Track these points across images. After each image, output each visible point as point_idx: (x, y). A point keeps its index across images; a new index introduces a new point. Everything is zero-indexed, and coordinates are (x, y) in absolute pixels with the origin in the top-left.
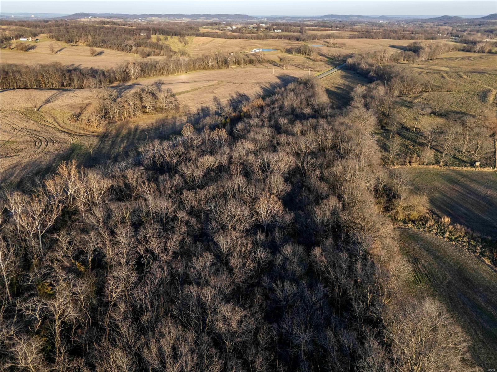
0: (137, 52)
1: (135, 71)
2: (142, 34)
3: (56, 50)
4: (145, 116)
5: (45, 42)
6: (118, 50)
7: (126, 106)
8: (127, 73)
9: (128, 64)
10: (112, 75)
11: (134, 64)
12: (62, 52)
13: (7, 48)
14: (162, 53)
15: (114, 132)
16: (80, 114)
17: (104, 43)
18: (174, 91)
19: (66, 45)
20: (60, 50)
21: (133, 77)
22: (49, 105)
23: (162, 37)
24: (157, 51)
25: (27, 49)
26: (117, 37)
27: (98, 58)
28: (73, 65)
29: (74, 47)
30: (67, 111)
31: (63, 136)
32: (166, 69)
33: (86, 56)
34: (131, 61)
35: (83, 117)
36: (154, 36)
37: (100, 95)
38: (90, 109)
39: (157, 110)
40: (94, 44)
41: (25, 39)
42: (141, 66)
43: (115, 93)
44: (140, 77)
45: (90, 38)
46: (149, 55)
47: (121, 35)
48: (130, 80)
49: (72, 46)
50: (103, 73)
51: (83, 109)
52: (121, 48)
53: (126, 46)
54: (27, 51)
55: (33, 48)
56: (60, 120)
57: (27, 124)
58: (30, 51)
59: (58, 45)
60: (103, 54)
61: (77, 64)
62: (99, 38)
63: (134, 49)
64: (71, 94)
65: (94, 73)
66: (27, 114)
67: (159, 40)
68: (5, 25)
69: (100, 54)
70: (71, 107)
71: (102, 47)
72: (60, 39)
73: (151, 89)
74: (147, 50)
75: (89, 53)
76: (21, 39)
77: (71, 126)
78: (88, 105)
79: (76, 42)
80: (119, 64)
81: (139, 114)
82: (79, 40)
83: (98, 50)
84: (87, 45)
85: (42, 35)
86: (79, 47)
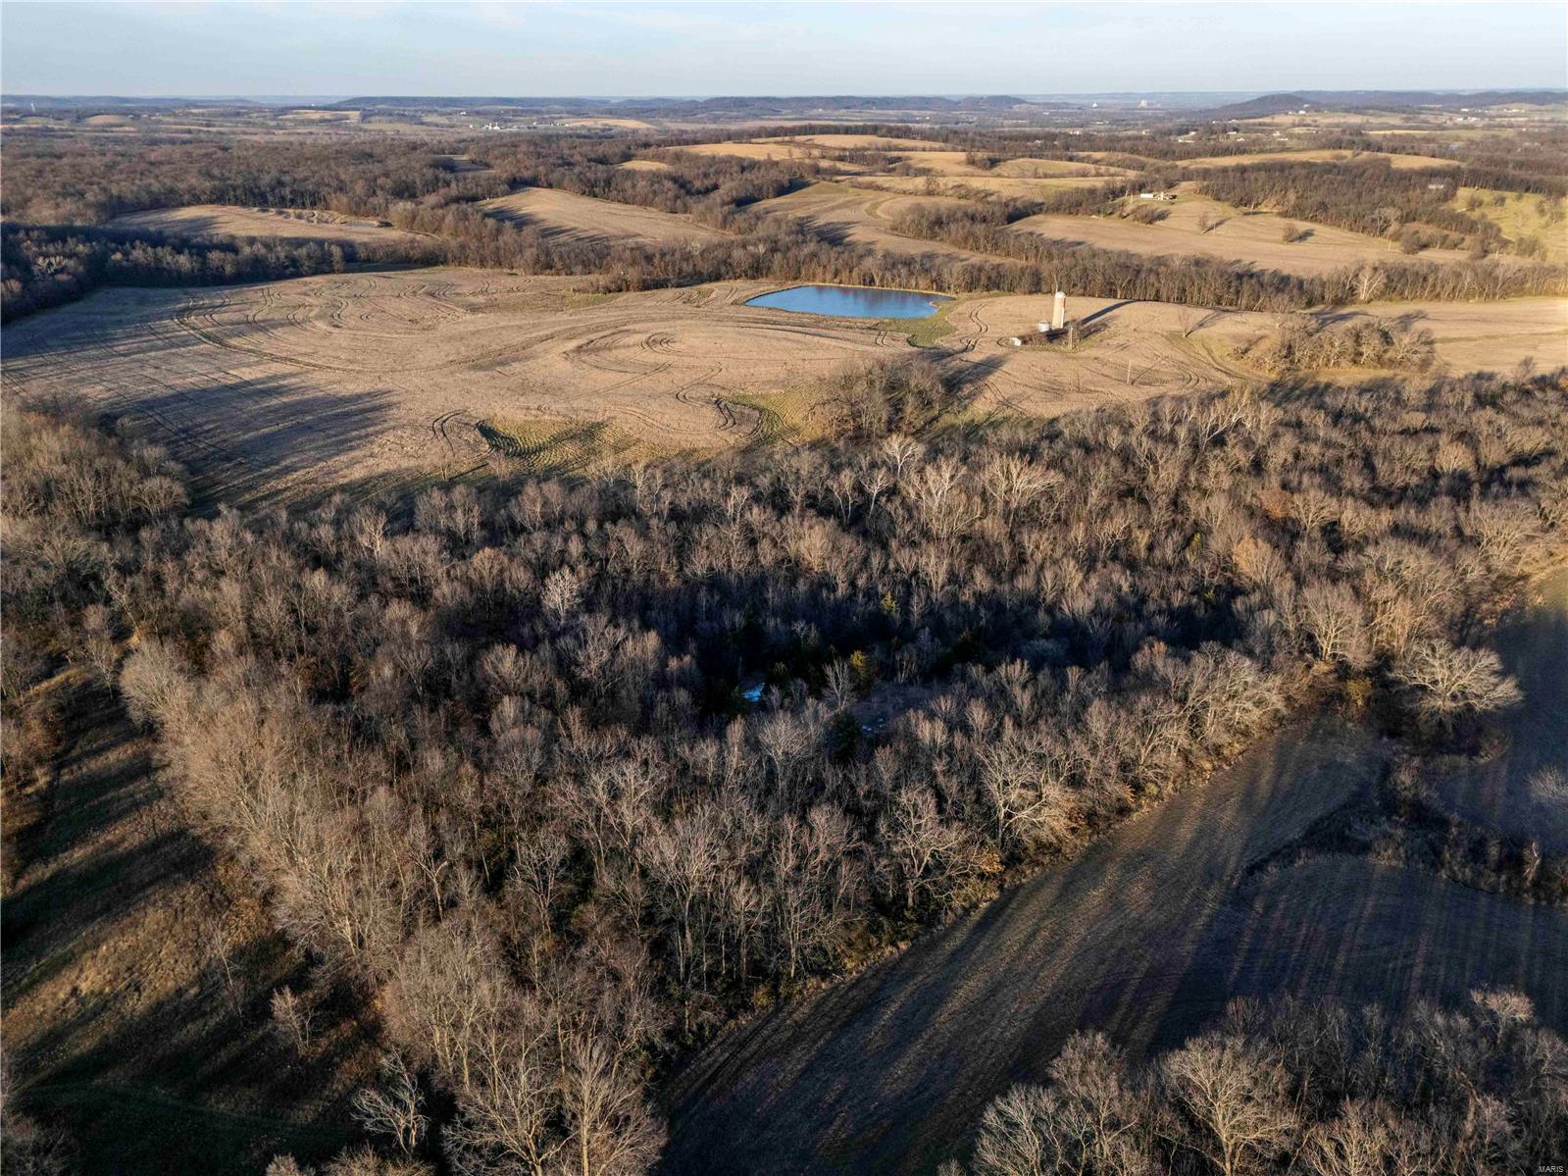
0: (1396, 237)
1: (1370, 287)
2: (1432, 187)
3: (1210, 223)
4: (1355, 369)
5: (1190, 204)
6: (1352, 230)
7: (1327, 347)
8: (1352, 289)
9: (1362, 268)
10: (1317, 292)
11: (1375, 269)
12: (1220, 230)
13: (1115, 216)
14: (1465, 244)
15: (1291, 384)
16: (1246, 351)
17: (1321, 212)
18: (1436, 335)
19: (1232, 212)
20: (1217, 225)
21: (1362, 297)
22: (1202, 331)
23: (1486, 195)
24: (1455, 236)
25: (1152, 218)
26: (1360, 195)
27: (1297, 247)
28: (1239, 261)
29: (1249, 218)
30: (1228, 342)
31: (1219, 375)
32: (1451, 285)
33: (1275, 242)
34: (1370, 262)
35: (1250, 354)
36: (1464, 193)
37: (1290, 324)
38: (1264, 345)
39: (1379, 361)
40: (1298, 212)
41: (1151, 196)
42: (1388, 277)
43: (1313, 324)
44: (1379, 298)
45: (1292, 196)
46: (1424, 247)
47: (1371, 191)
48: (1353, 302)
49: (1246, 214)
50: (1301, 283)
51: (1252, 343)
52: (1362, 224)
53: (1374, 220)
54: (1151, 222)
55: (1162, 216)
56: (1216, 354)
57: (1173, 353)
58: (1158, 223)
59: (1216, 210)
60: (1310, 239)
61: (1247, 260)
62: (1316, 198)
63: (1394, 227)
64: (1238, 318)
65: (1282, 283)
66: (1172, 338)
67: (1474, 204)
68: (1100, 150)
69: (1304, 236)
70: (1236, 338)
71: (1314, 219)
72: (1223, 195)
73: (1385, 325)
74: (1428, 231)
75: (1280, 236)
76: (1143, 196)
77: (1232, 365)
78: (1261, 338)
79: (1256, 206)
80: (1341, 267)
81: (1344, 363)
82: (1265, 198)
83: (1302, 226)
84: (1280, 214)
85: (1184, 184)
86: (1258, 219)
